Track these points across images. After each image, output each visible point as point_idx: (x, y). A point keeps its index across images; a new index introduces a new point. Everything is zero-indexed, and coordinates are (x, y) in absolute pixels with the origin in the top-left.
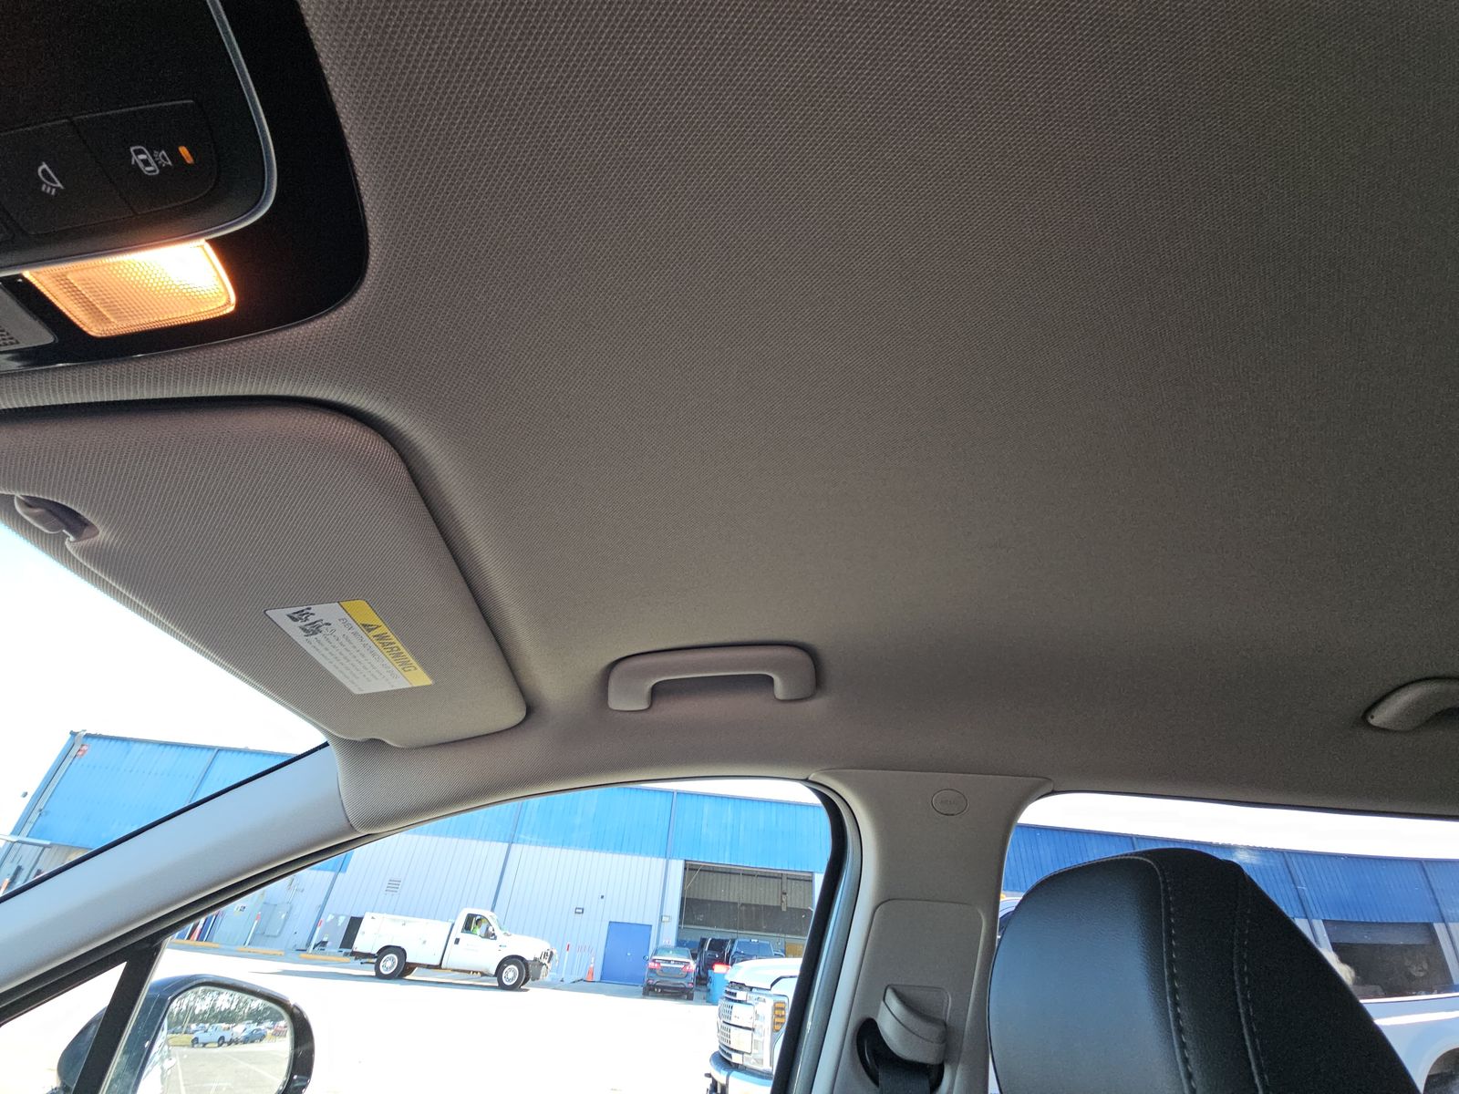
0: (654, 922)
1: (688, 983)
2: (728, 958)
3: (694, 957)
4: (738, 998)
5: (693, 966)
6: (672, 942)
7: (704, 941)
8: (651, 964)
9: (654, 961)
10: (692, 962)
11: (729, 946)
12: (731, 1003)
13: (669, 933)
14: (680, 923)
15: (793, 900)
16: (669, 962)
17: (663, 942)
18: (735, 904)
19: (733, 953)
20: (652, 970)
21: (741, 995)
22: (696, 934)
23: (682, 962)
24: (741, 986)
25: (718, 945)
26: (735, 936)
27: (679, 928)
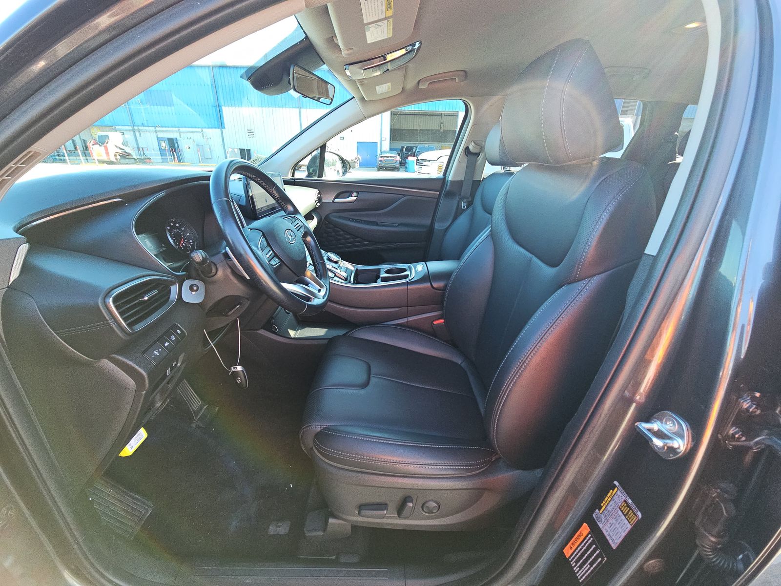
0: (378, 141)
1: (397, 165)
2: (414, 154)
3: (399, 155)
4: (424, 164)
5: (398, 158)
6: (388, 149)
7: (402, 148)
8: (380, 159)
9: (381, 157)
10: (398, 156)
11: (414, 149)
12: (421, 166)
13: (386, 145)
14: (391, 140)
15: (447, 126)
16: (388, 157)
17: (383, 149)
18: (417, 130)
19: (416, 152)
20: (380, 161)
21: (425, 163)
22: (398, 145)
23: (393, 157)
24: (425, 160)
25: (409, 149)
26: (417, 145)
27: (390, 143)
